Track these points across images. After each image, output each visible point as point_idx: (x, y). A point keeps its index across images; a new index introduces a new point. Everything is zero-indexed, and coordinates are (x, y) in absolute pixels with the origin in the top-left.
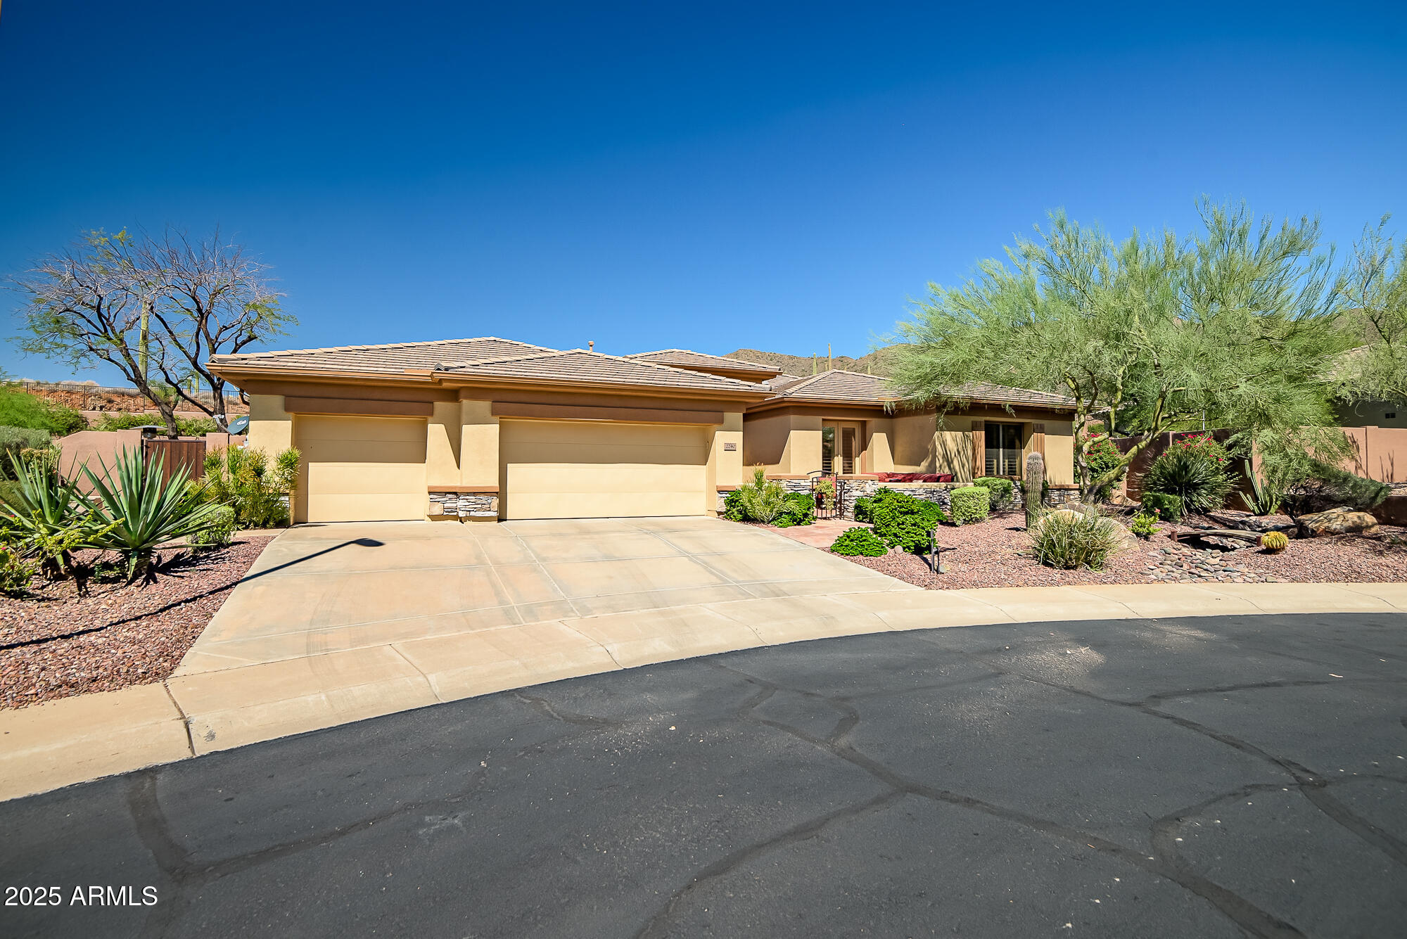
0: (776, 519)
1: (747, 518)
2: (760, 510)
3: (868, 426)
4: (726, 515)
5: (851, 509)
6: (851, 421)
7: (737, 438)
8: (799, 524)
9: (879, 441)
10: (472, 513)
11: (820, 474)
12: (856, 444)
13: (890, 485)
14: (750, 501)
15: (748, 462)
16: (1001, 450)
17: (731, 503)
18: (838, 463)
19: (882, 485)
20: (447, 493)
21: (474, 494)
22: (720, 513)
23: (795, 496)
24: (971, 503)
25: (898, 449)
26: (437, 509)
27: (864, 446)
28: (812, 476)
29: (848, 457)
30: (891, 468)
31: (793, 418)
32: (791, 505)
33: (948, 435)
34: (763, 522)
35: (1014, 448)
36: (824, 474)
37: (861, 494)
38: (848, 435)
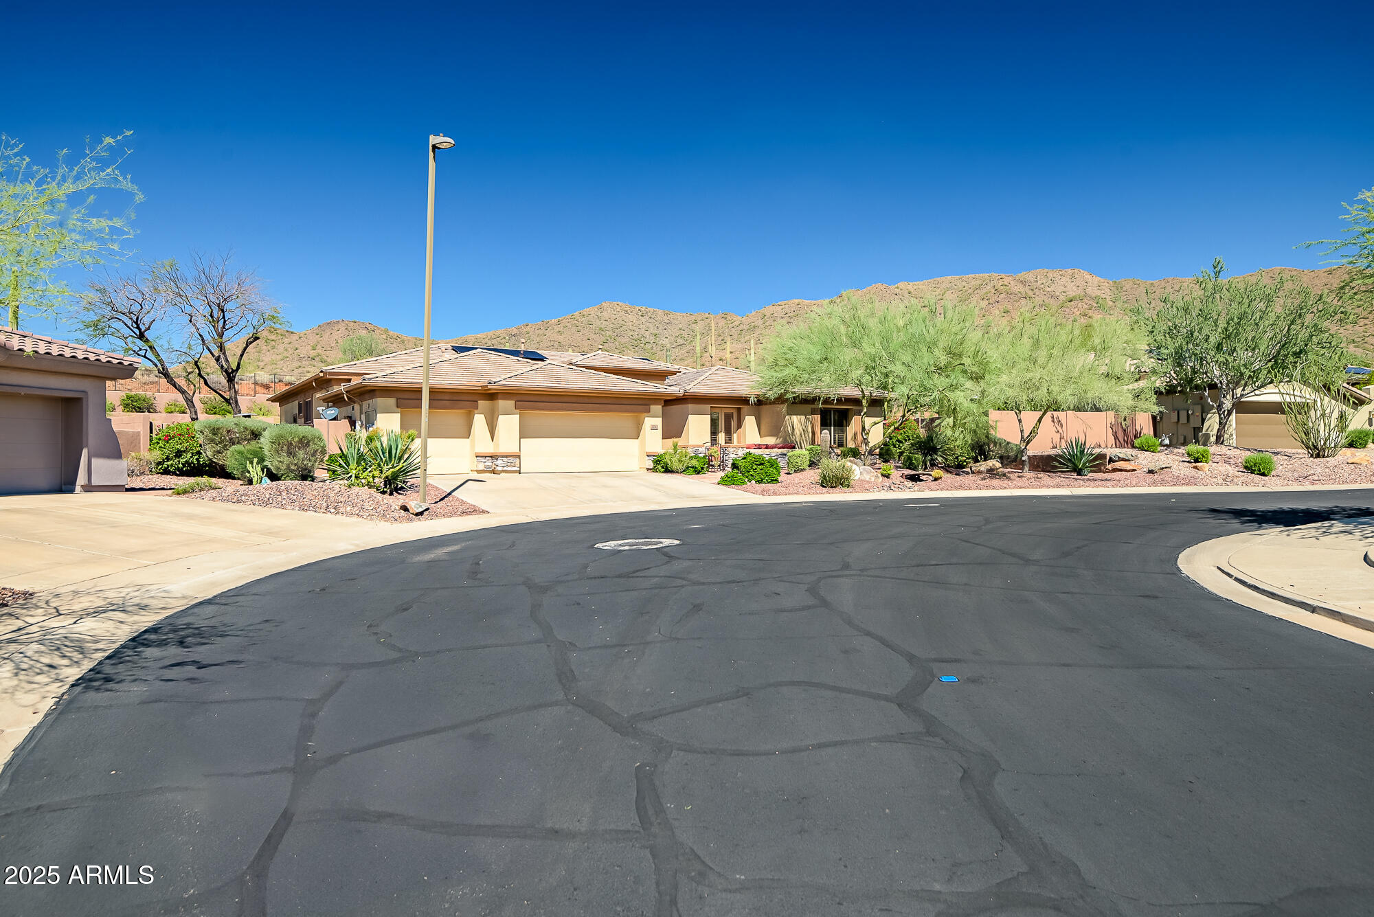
0: (686, 470)
1: (667, 470)
2: (676, 465)
3: (742, 411)
4: (654, 470)
5: (730, 466)
6: (730, 408)
7: (658, 421)
8: (698, 473)
9: (750, 422)
10: (505, 469)
11: (709, 444)
12: (733, 424)
13: (752, 451)
14: (670, 460)
15: (666, 436)
16: (832, 428)
17: (657, 462)
18: (721, 437)
19: (748, 450)
20: (486, 457)
21: (507, 457)
22: (648, 469)
23: (696, 457)
24: (798, 460)
25: (763, 427)
26: (481, 467)
27: (739, 426)
28: (706, 445)
29: (728, 432)
30: (757, 440)
31: (690, 406)
32: (694, 463)
33: (795, 418)
34: (677, 472)
35: (842, 426)
36: (712, 445)
37: (735, 456)
38: (728, 418)
